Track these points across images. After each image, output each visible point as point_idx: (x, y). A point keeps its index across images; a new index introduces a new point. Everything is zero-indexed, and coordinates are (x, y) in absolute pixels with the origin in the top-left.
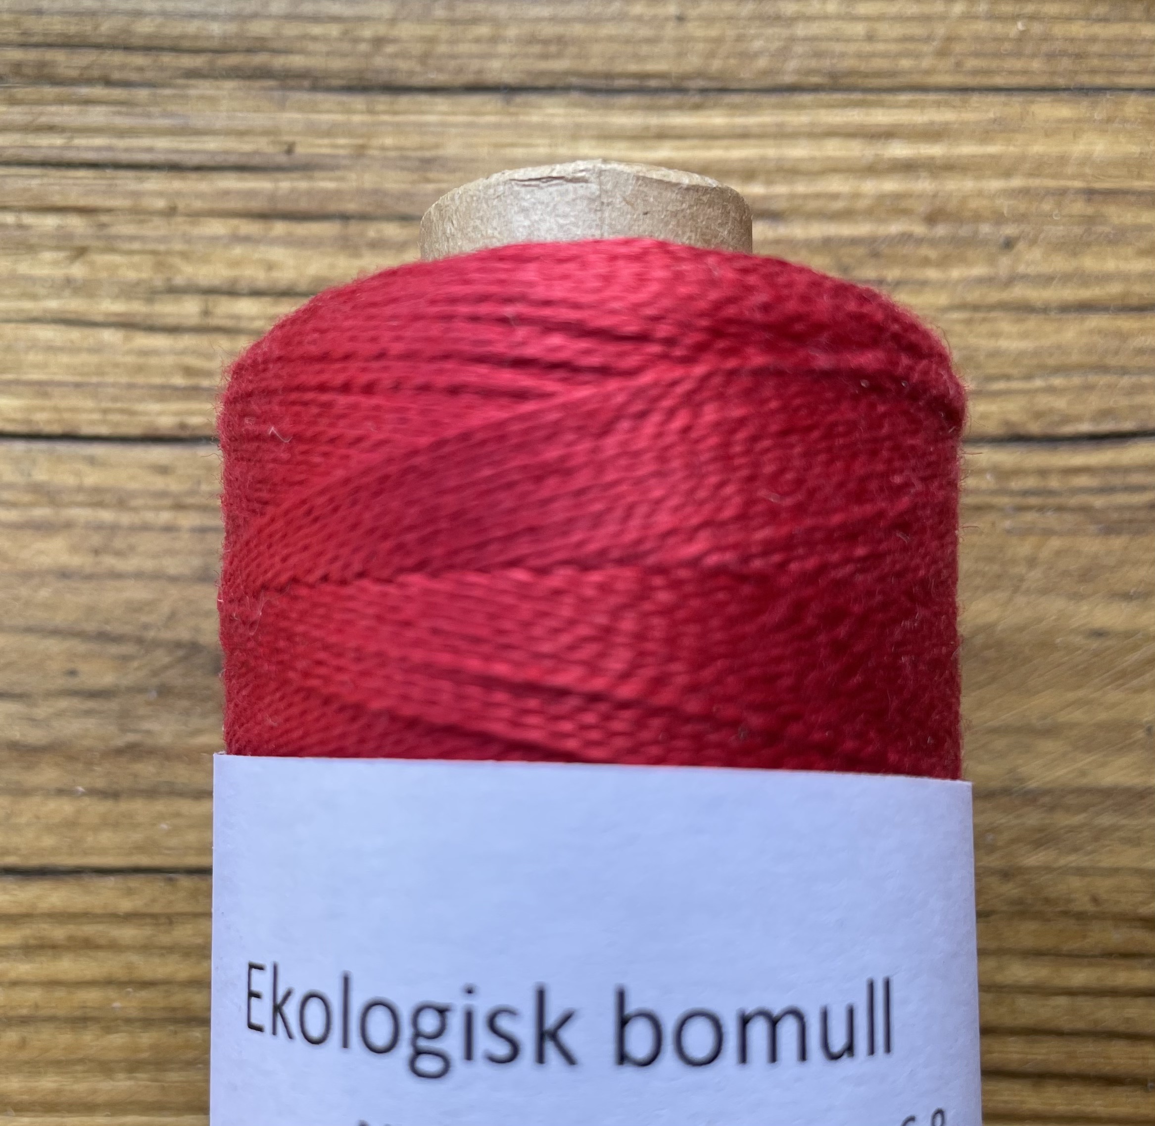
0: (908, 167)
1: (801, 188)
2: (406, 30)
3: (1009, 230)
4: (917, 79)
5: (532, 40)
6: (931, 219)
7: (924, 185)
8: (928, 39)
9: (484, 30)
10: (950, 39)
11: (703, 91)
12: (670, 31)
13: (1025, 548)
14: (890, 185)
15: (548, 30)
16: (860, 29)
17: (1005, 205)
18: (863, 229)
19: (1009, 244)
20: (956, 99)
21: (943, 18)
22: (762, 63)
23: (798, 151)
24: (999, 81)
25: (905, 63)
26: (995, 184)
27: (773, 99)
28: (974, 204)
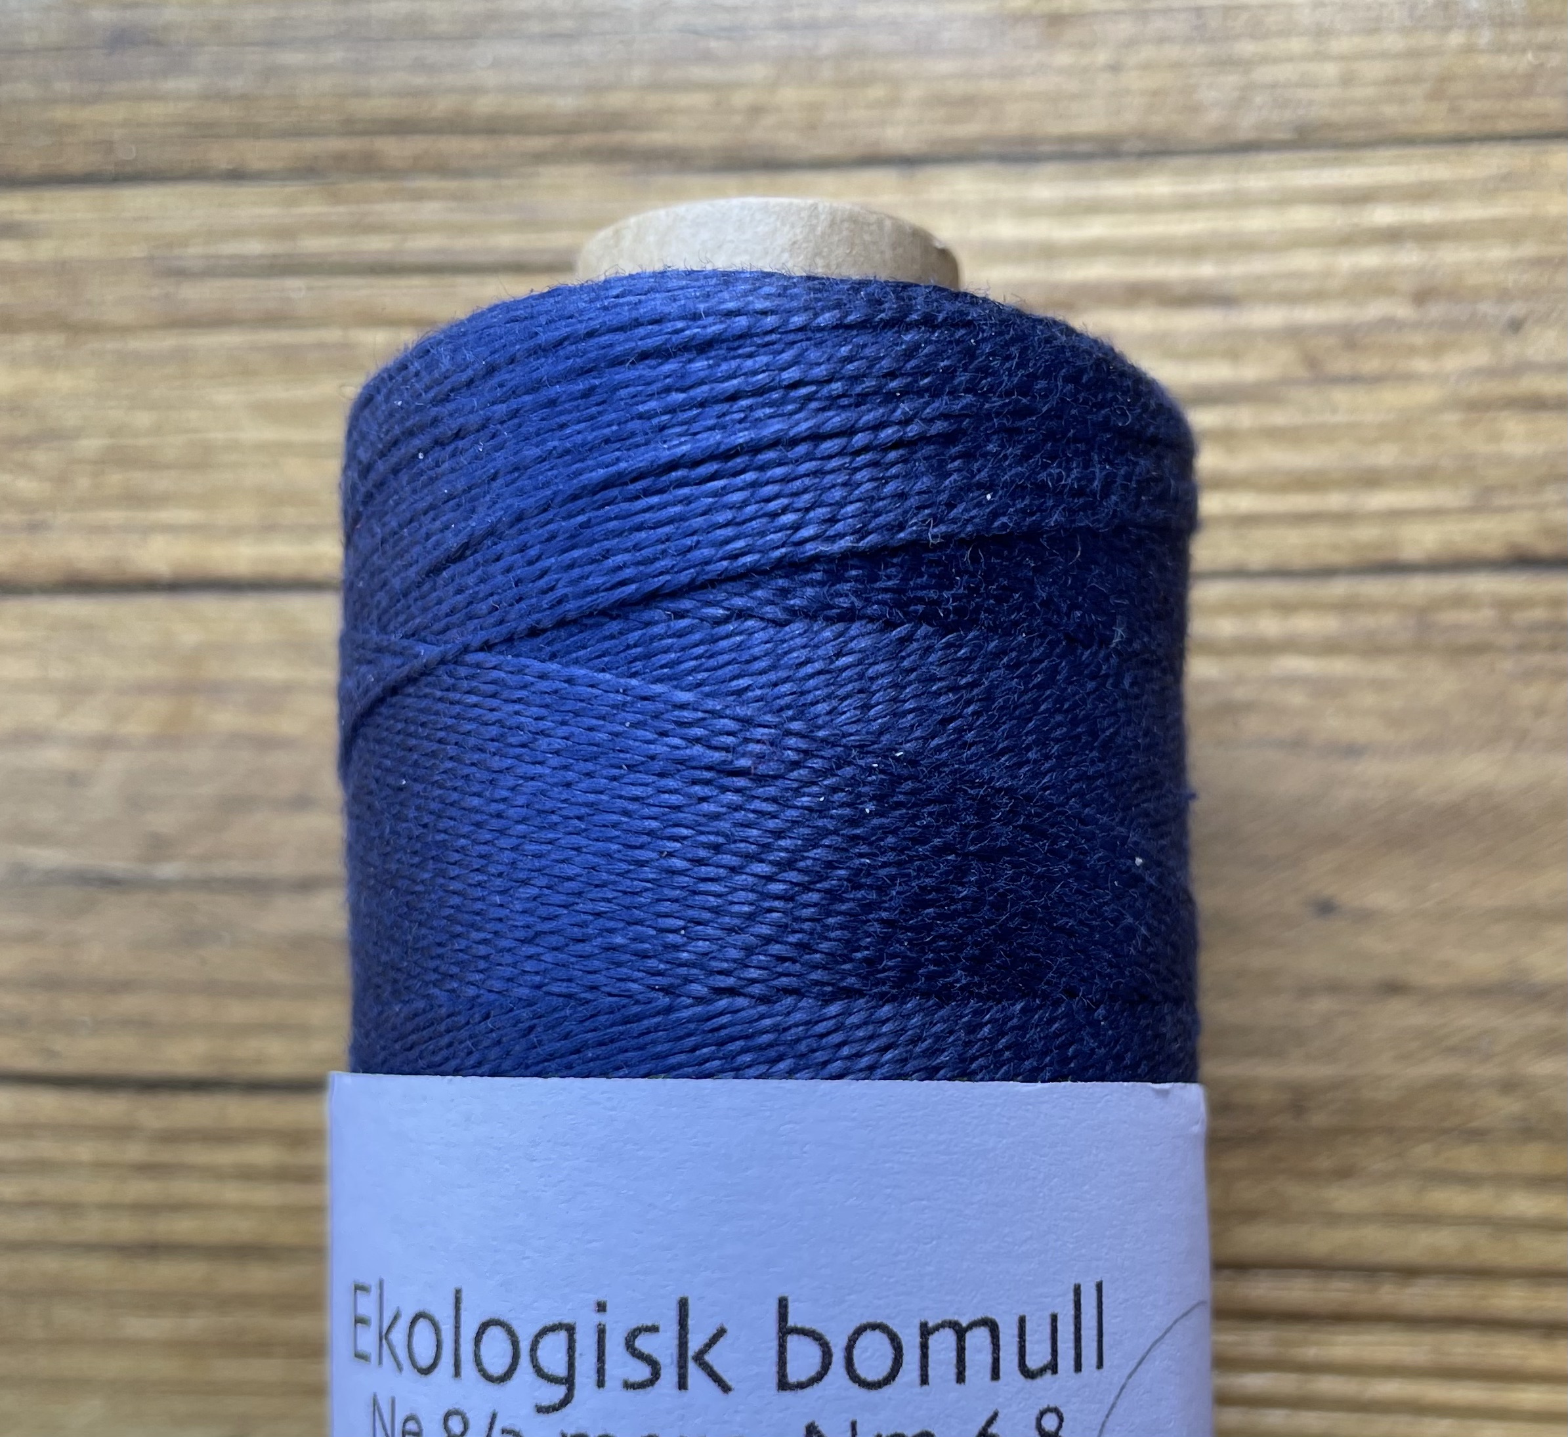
0: (1393, 236)
1: (1259, 266)
2: (789, 95)
3: (1516, 309)
4: (1403, 128)
5: (937, 100)
6: (1422, 297)
7: (1409, 257)
8: (1416, 79)
9: (877, 92)
10: (1444, 79)
11: (1142, 155)
12: (1104, 82)
13: (1530, 694)
14: (1370, 259)
15: (957, 88)
16: (1331, 70)
17: (1511, 279)
18: (1333, 313)
19: (1516, 326)
20: (1450, 151)
21: (1436, 52)
22: (1213, 117)
23: (1257, 222)
24: (1504, 126)
25: (1390, 111)
26: (1498, 253)
27: (1225, 161)
28: (1473, 279)
